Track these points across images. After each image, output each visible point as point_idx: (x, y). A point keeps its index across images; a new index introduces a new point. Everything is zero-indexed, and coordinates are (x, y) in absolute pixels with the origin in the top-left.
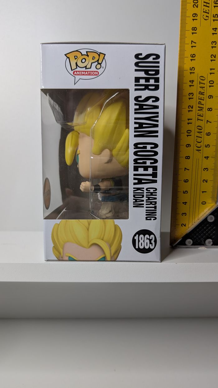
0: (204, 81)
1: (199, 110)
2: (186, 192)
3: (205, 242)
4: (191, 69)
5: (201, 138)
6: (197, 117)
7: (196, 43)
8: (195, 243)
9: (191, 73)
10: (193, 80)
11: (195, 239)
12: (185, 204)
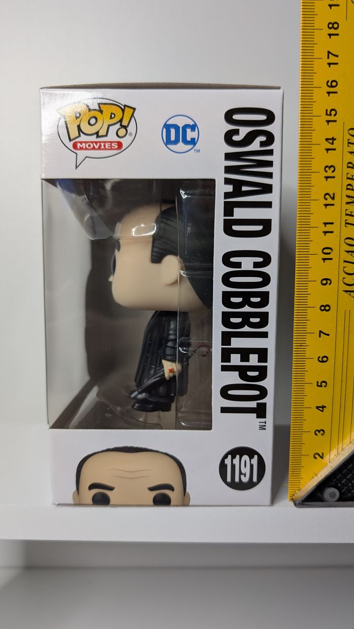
1: (347, 203)
4: (328, 113)
5: (353, 265)
6: (344, 217)
7: (337, 56)
8: (345, 496)
9: (328, 122)
10: (333, 138)
11: (344, 485)
12: (321, 409)
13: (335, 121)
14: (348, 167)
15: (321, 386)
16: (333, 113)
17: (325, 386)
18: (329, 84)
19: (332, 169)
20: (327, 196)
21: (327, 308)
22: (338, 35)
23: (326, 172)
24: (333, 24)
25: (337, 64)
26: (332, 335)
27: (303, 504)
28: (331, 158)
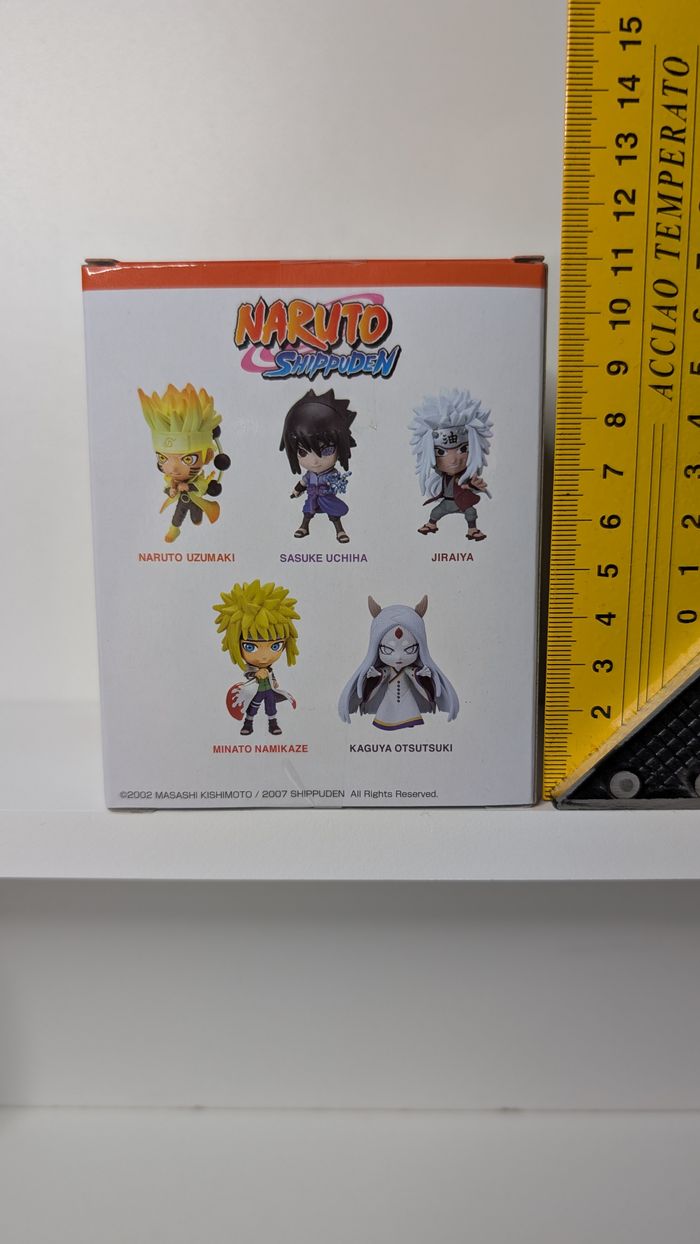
0: (684, 77)
1: (660, 210)
2: (611, 571)
3: (694, 786)
4: (625, 26)
5: (672, 334)
6: (654, 239)
8: (651, 790)
9: (624, 43)
10: (634, 76)
11: (652, 769)
12: (606, 620)
13: (639, 43)
14: (663, 136)
15: (606, 575)
16: (634, 25)
17: (614, 575)
19: (631, 140)
20: (621, 197)
21: (619, 420)
23: (620, 146)
26: (629, 475)
27: (568, 803)
28: (630, 119)
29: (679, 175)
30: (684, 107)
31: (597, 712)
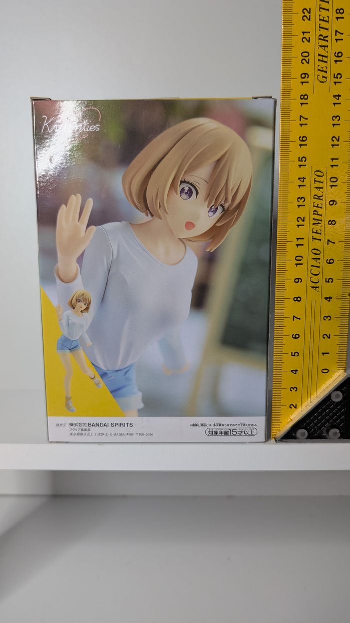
0: (322, 178)
1: (314, 224)
2: (297, 354)
3: (328, 434)
4: (301, 160)
5: (318, 269)
6: (312, 235)
7: (307, 119)
8: (312, 436)
11: (312, 428)
12: (295, 372)
13: (306, 165)
14: (315, 198)
15: (295, 355)
16: (304, 159)
17: (298, 356)
18: (301, 139)
19: (303, 200)
20: (299, 219)
21: (299, 299)
22: (307, 103)
23: (299, 202)
24: (304, 96)
25: (307, 124)
26: (303, 319)
27: (281, 441)
28: (303, 192)
29: (320, 211)
30: (322, 188)
31: (292, 406)
